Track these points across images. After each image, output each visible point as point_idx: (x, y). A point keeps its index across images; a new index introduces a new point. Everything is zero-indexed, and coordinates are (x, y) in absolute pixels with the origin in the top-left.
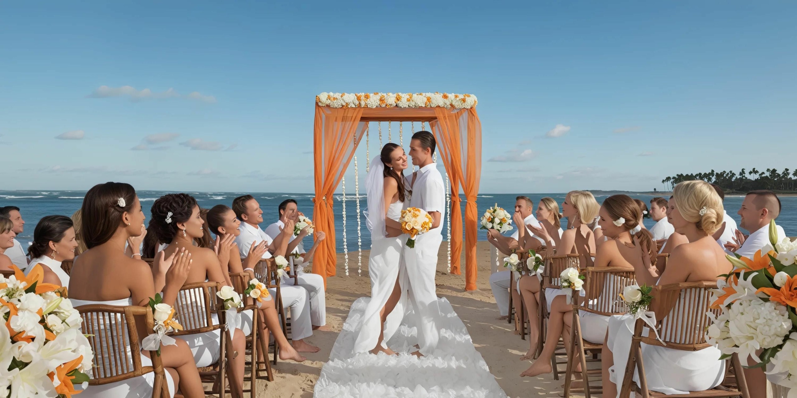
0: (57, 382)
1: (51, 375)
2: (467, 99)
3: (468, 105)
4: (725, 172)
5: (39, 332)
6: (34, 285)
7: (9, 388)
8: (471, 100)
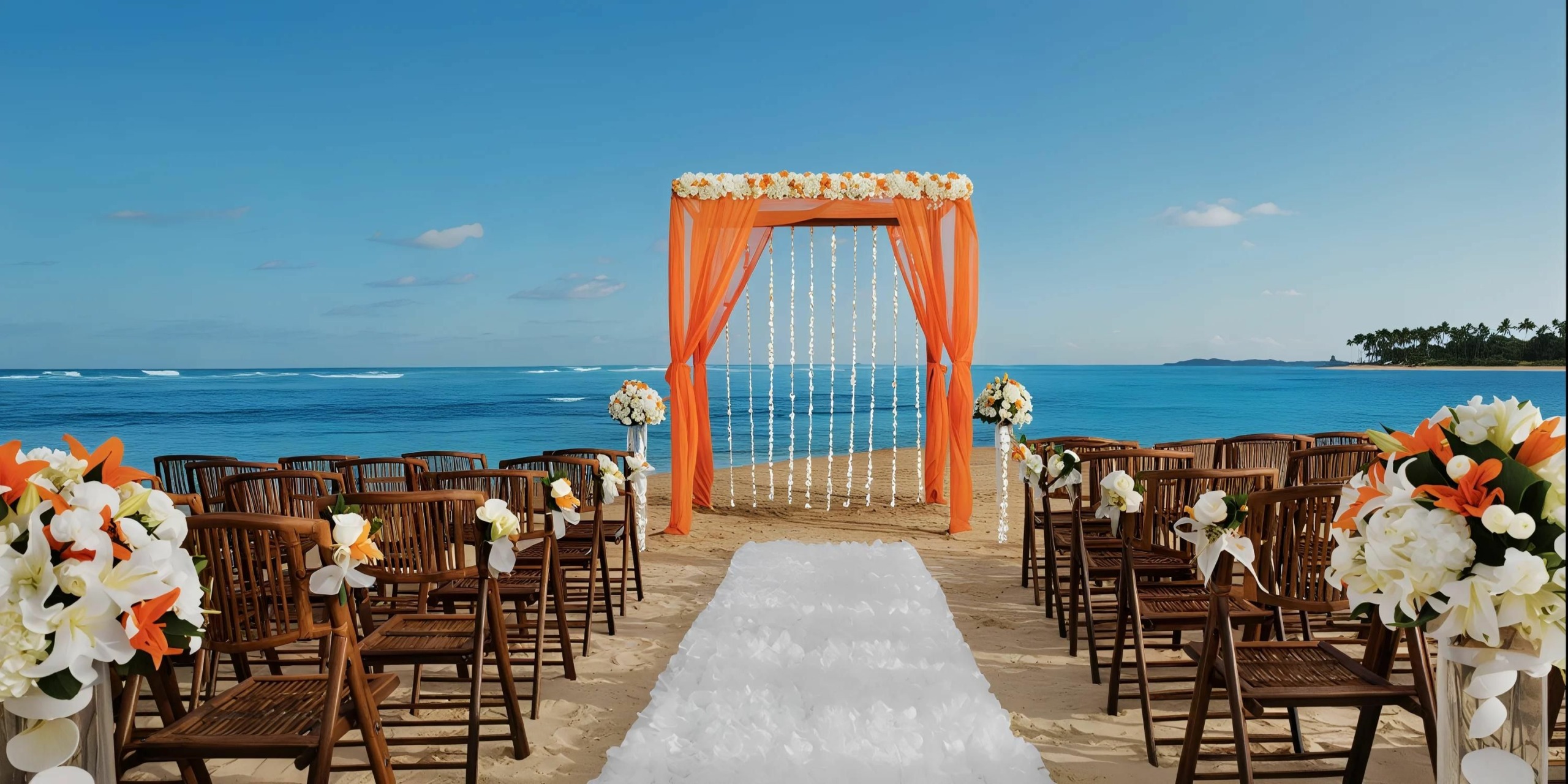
0: (132, 628)
1: (121, 618)
2: (954, 182)
3: (953, 195)
4: (1469, 325)
5: (102, 544)
6: (99, 467)
7: (50, 637)
8: (961, 186)
